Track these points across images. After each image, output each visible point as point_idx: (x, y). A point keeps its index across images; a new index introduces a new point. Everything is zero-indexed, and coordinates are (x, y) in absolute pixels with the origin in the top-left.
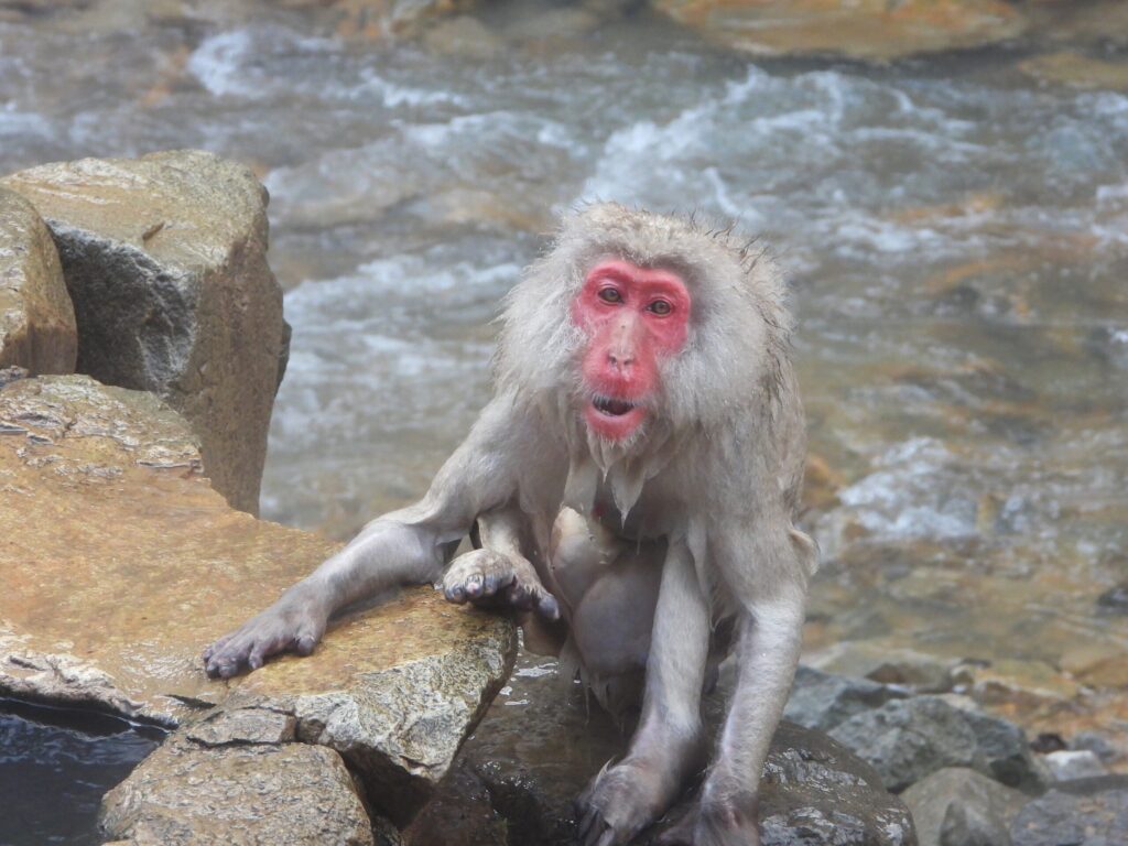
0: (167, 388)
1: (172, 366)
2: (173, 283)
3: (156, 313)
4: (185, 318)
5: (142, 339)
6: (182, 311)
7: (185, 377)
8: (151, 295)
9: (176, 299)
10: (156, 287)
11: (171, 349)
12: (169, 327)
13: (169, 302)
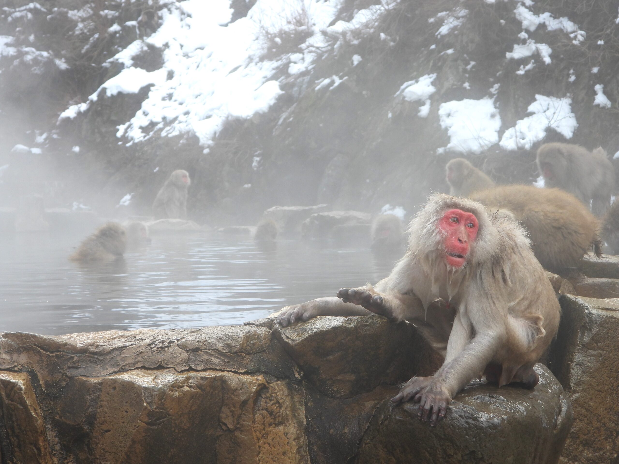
0: (580, 345)
1: (584, 339)
2: (592, 315)
3: (585, 323)
4: (592, 326)
5: (580, 331)
6: (592, 324)
7: (587, 343)
8: (585, 318)
9: (591, 320)
10: (587, 316)
11: (586, 334)
12: (587, 328)
13: (589, 321)
